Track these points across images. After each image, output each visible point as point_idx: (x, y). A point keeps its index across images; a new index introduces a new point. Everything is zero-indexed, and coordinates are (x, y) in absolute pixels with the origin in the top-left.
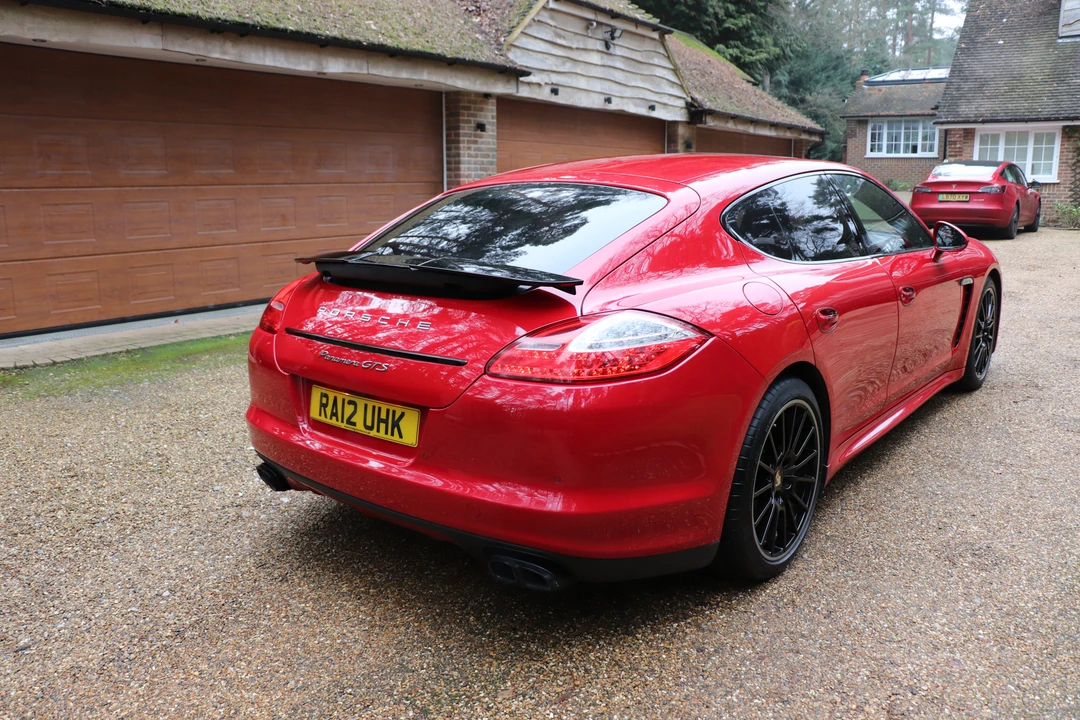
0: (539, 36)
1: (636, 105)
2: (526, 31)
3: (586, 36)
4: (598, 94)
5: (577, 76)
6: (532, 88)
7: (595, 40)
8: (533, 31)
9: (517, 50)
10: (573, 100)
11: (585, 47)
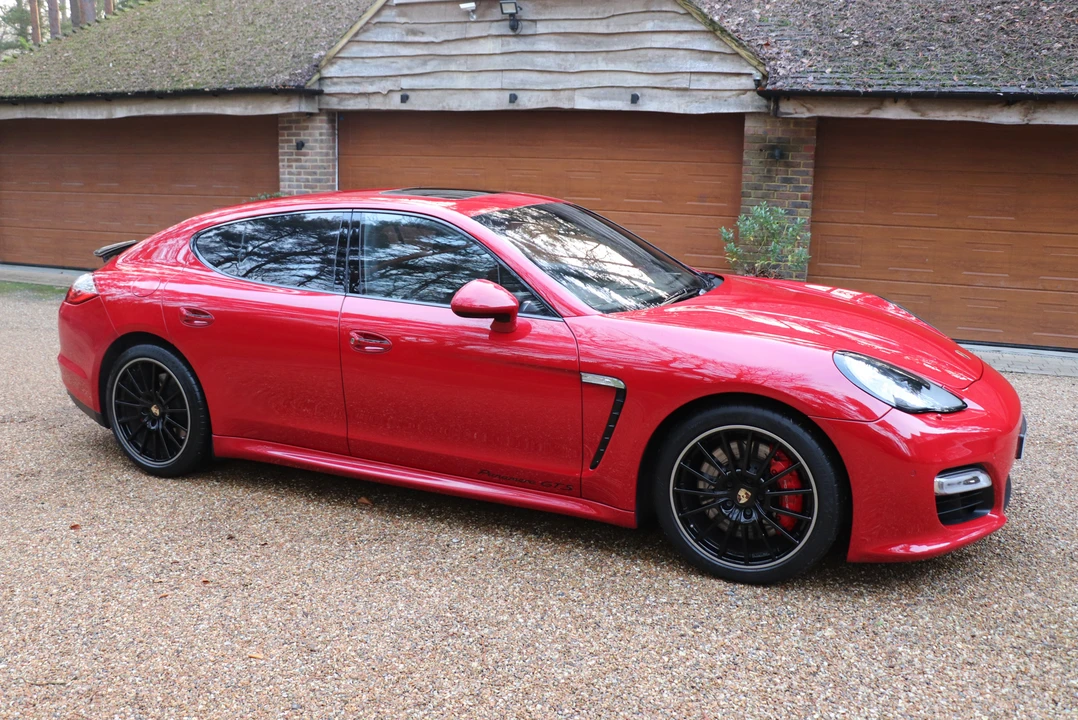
0: (380, 39)
2: (357, 39)
3: (466, 22)
4: (498, 92)
5: (451, 74)
6: (372, 98)
7: (488, 24)
8: (371, 36)
9: (345, 61)
10: (445, 104)
11: (463, 36)
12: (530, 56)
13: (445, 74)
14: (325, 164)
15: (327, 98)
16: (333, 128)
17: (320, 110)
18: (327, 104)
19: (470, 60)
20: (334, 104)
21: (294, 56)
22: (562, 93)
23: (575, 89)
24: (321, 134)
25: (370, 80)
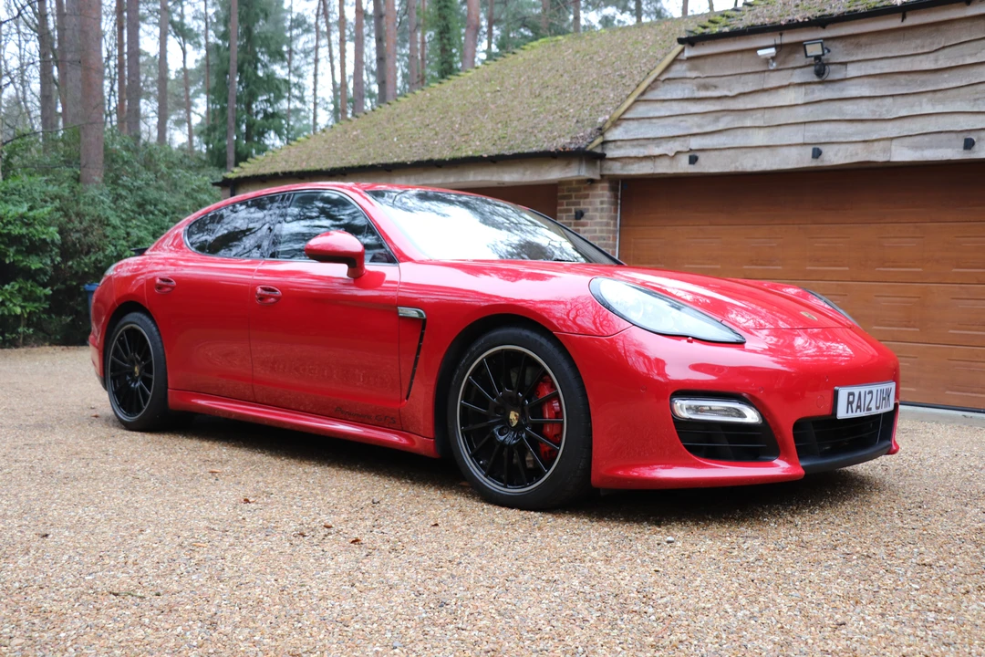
0: (668, 97)
1: (916, 148)
2: (645, 97)
3: (765, 71)
4: (799, 148)
5: (745, 130)
6: (658, 161)
7: (790, 71)
8: (658, 94)
9: (631, 122)
10: (737, 164)
11: (761, 87)
12: (838, 104)
13: (740, 131)
14: (604, 235)
15: (610, 163)
16: (616, 197)
17: (602, 176)
18: (610, 170)
19: (768, 114)
20: (617, 169)
21: (577, 122)
22: (876, 144)
23: (892, 139)
24: (602, 203)
25: (656, 141)
